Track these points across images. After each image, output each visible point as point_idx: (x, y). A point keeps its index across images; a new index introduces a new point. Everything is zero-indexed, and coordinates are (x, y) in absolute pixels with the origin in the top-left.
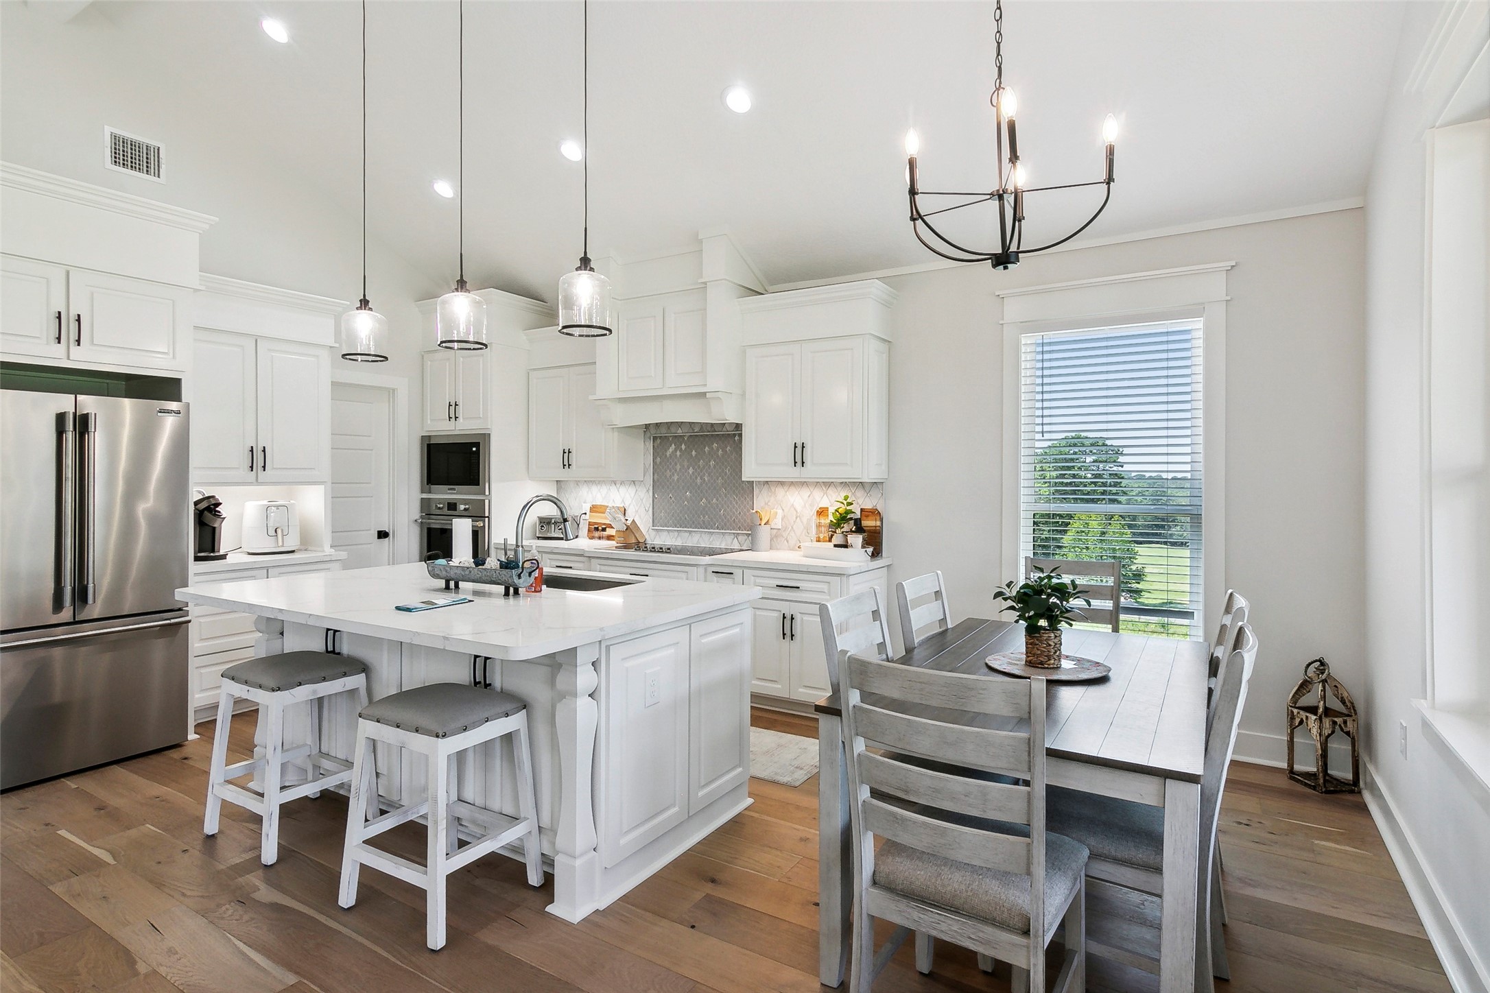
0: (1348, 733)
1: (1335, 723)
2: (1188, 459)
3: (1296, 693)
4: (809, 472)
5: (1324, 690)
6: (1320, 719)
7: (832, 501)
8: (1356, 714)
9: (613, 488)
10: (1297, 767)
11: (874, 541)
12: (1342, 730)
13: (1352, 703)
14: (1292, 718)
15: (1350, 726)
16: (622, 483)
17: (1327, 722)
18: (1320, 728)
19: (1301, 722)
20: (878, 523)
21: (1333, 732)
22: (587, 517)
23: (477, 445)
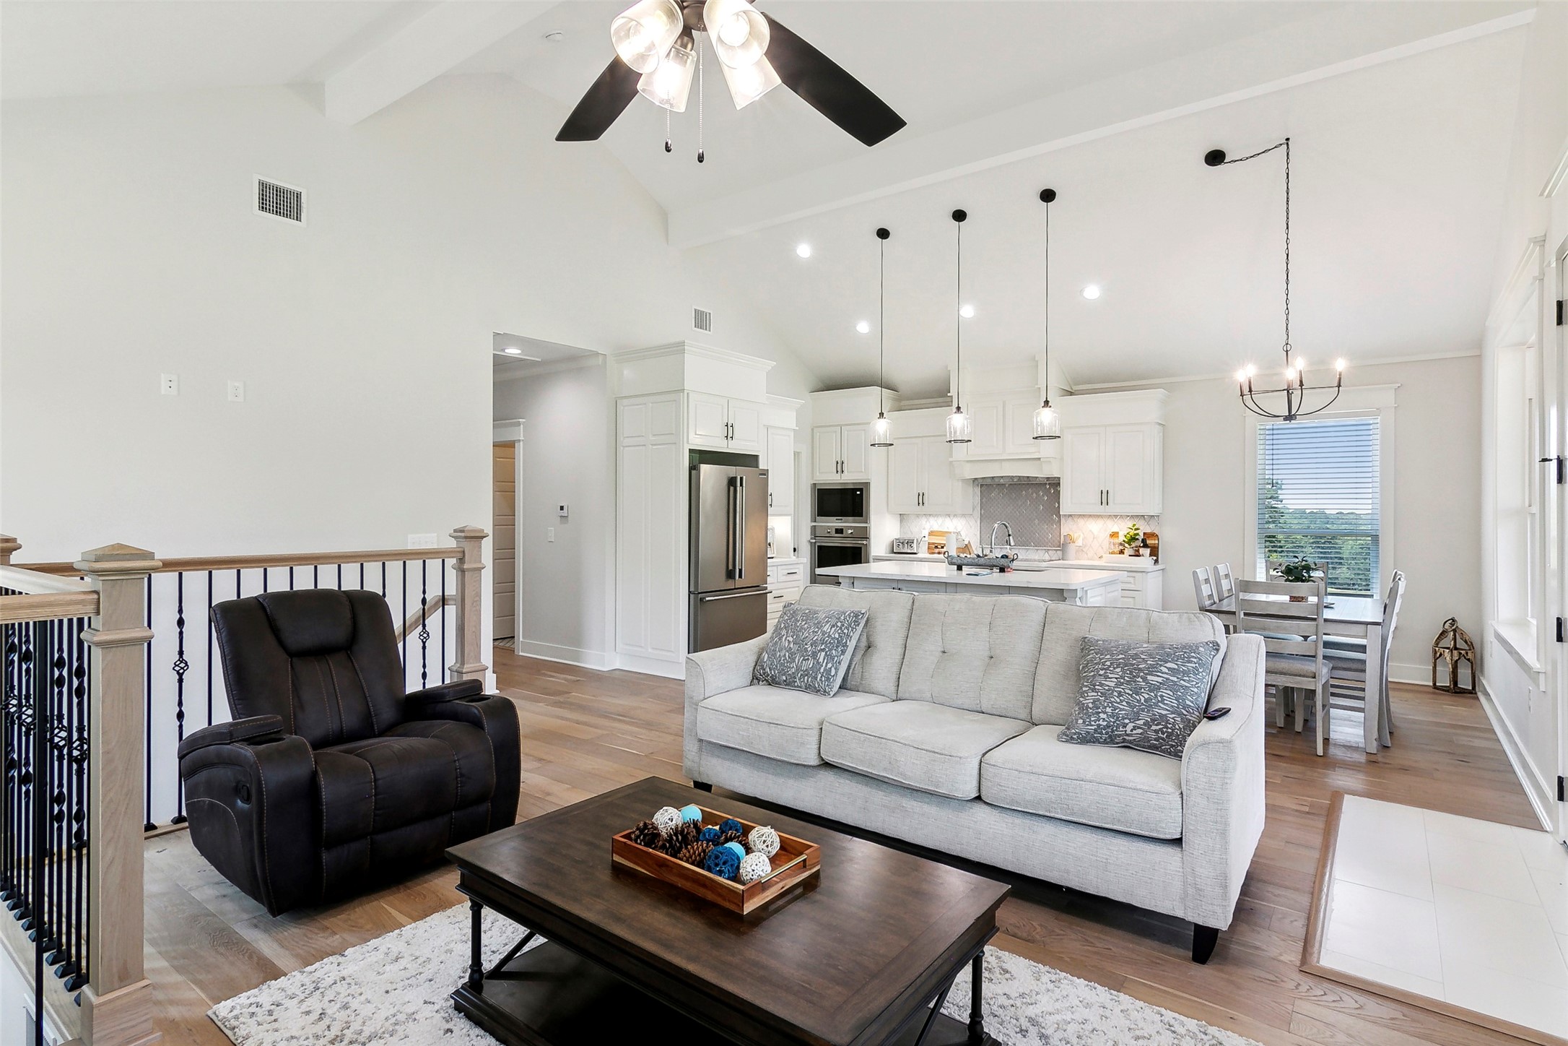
0: (1468, 660)
1: (1460, 653)
2: (1370, 501)
3: (1438, 638)
4: (1111, 509)
5: (1455, 635)
6: (1452, 651)
7: (1123, 528)
8: (1474, 648)
9: (948, 520)
10: (1437, 684)
11: (1154, 552)
12: (1465, 658)
13: (1472, 643)
14: (1436, 653)
15: (1470, 656)
16: (955, 515)
17: (1455, 653)
18: (1452, 656)
19: (1441, 655)
20: (1157, 542)
21: (1459, 659)
22: (926, 539)
23: (861, 490)
